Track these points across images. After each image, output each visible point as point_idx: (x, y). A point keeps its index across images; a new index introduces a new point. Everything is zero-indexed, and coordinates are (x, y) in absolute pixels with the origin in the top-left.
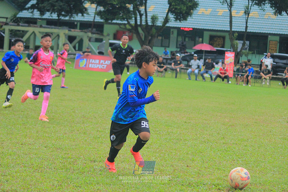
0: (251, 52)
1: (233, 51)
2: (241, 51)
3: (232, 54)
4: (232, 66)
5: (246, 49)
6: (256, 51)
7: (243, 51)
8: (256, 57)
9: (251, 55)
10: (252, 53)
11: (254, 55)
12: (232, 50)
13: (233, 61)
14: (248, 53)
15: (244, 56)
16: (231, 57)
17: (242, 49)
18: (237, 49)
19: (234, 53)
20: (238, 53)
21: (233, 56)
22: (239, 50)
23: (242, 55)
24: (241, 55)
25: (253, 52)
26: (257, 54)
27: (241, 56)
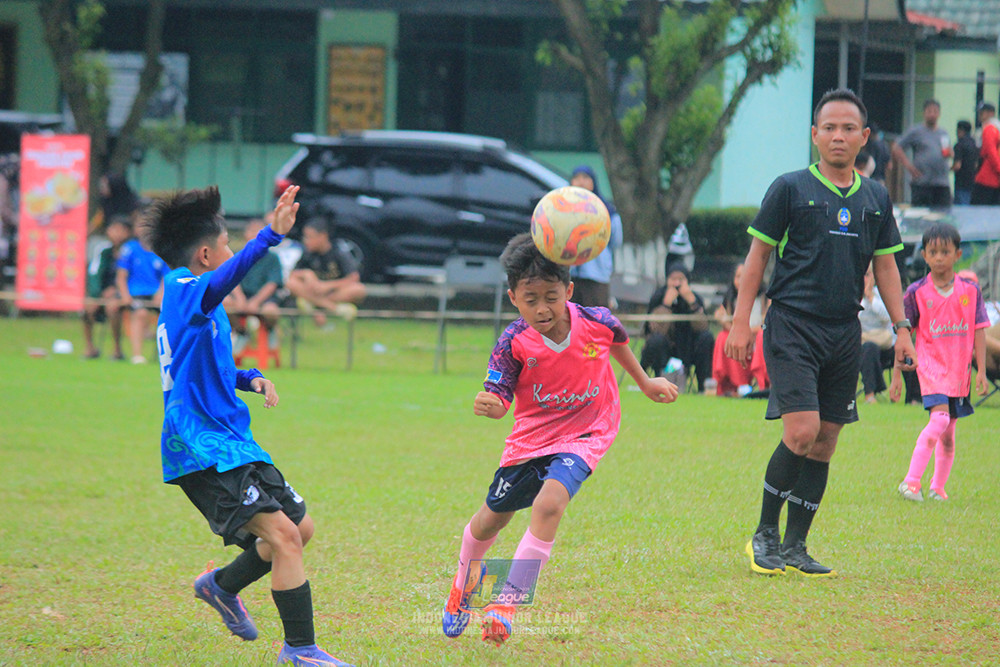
0: (203, 132)
1: (80, 130)
2: (132, 124)
3: (69, 148)
4: (73, 236)
5: (166, 110)
6: (235, 125)
7: (150, 124)
8: (238, 164)
9: (206, 147)
10: (215, 139)
11: (225, 153)
12: (69, 119)
13: (79, 198)
14: (184, 140)
15: (153, 159)
16: (64, 171)
17: (139, 110)
18: (104, 115)
19: (84, 141)
20: (112, 142)
21: (78, 165)
22: (117, 118)
23: (144, 150)
24: (137, 154)
25: (216, 128)
26: (245, 140)
27: (139, 162)
